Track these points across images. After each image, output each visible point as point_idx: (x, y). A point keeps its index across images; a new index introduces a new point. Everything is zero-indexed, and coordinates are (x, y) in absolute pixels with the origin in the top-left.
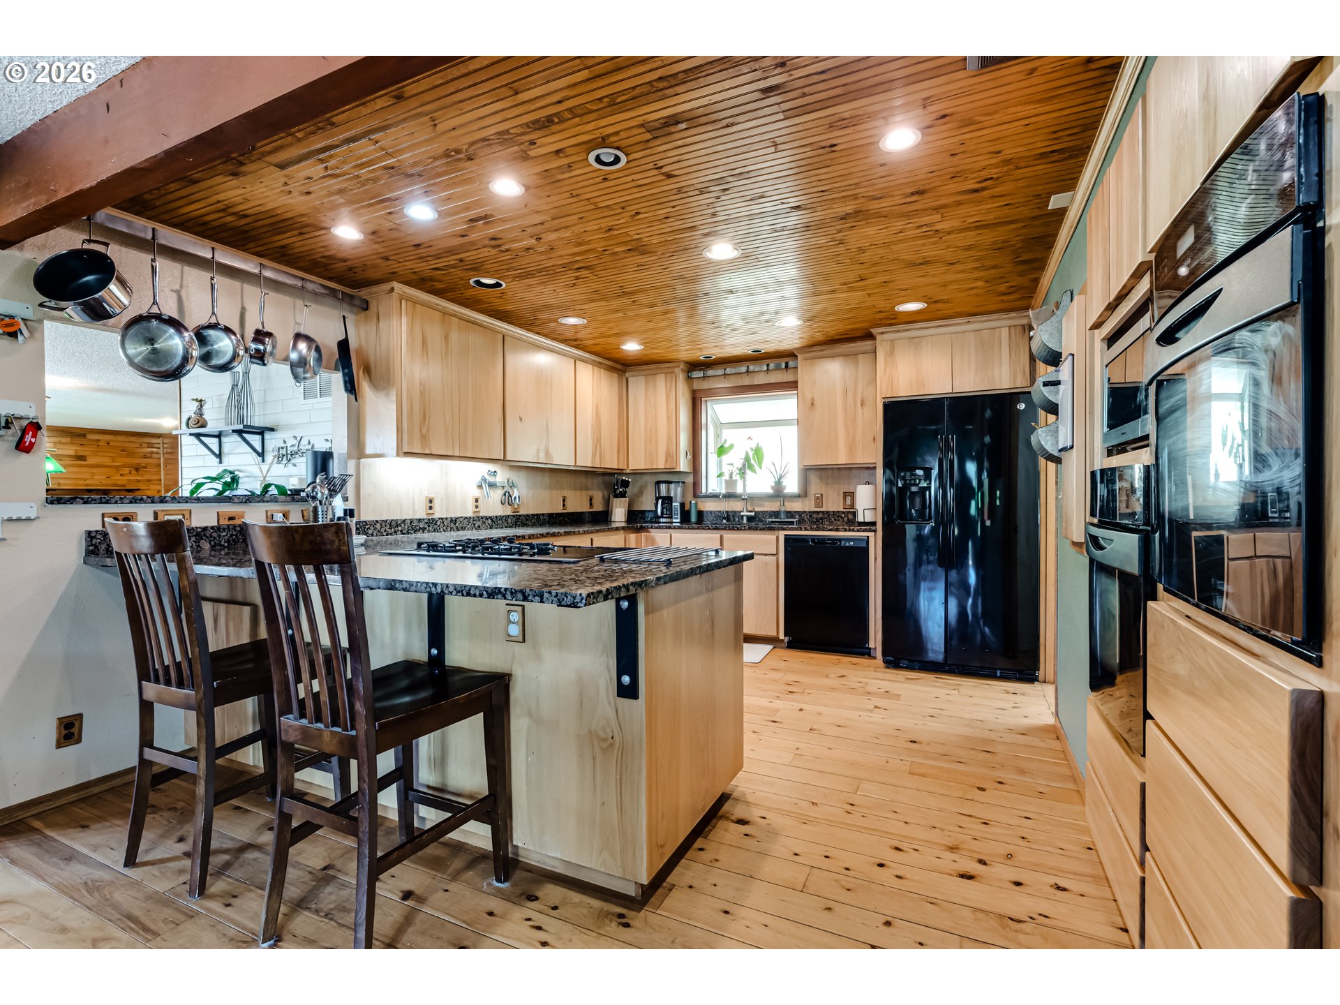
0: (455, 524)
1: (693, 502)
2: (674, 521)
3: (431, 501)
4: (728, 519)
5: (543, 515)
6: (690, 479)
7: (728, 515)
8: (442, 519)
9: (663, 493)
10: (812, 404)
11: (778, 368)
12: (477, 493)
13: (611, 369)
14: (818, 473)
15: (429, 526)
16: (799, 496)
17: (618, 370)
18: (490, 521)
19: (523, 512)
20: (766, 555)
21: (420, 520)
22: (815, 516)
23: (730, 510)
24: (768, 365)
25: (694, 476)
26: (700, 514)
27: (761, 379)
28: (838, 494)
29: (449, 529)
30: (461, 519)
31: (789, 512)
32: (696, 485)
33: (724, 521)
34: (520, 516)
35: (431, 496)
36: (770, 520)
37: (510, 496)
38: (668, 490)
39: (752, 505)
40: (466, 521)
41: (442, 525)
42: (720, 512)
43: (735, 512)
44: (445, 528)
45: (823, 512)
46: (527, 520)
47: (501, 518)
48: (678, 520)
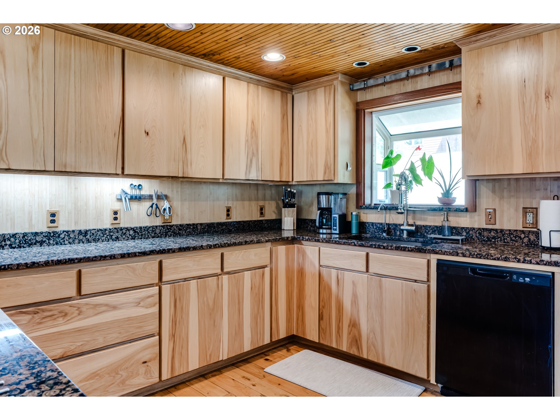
0: (85, 236)
1: (354, 213)
2: (333, 232)
3: (53, 215)
4: (389, 232)
5: (201, 224)
6: (353, 191)
7: (389, 229)
8: (67, 232)
9: (324, 204)
10: (479, 102)
11: (441, 68)
12: (117, 206)
13: (273, 87)
14: (490, 185)
15: (49, 239)
16: (467, 210)
17: (282, 88)
18: (132, 232)
19: (175, 222)
20: (416, 281)
21: (36, 233)
22: (486, 234)
23: (392, 222)
24: (430, 67)
25: (357, 188)
26: (362, 226)
27: (425, 83)
28: (516, 210)
29: (77, 241)
30: (92, 232)
31: (454, 228)
32: (359, 196)
33: (384, 234)
34: (171, 226)
35: (53, 210)
36: (433, 236)
37: (157, 207)
38: (328, 201)
39: (414, 218)
40: (99, 233)
41: (67, 238)
42: (381, 224)
43: (396, 225)
44: (71, 240)
45: (496, 230)
46: (180, 230)
47: (147, 228)
48: (337, 232)
